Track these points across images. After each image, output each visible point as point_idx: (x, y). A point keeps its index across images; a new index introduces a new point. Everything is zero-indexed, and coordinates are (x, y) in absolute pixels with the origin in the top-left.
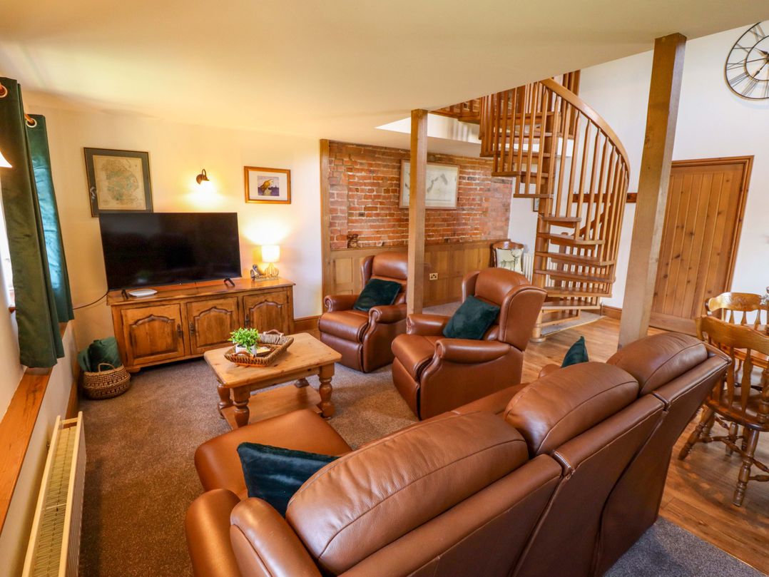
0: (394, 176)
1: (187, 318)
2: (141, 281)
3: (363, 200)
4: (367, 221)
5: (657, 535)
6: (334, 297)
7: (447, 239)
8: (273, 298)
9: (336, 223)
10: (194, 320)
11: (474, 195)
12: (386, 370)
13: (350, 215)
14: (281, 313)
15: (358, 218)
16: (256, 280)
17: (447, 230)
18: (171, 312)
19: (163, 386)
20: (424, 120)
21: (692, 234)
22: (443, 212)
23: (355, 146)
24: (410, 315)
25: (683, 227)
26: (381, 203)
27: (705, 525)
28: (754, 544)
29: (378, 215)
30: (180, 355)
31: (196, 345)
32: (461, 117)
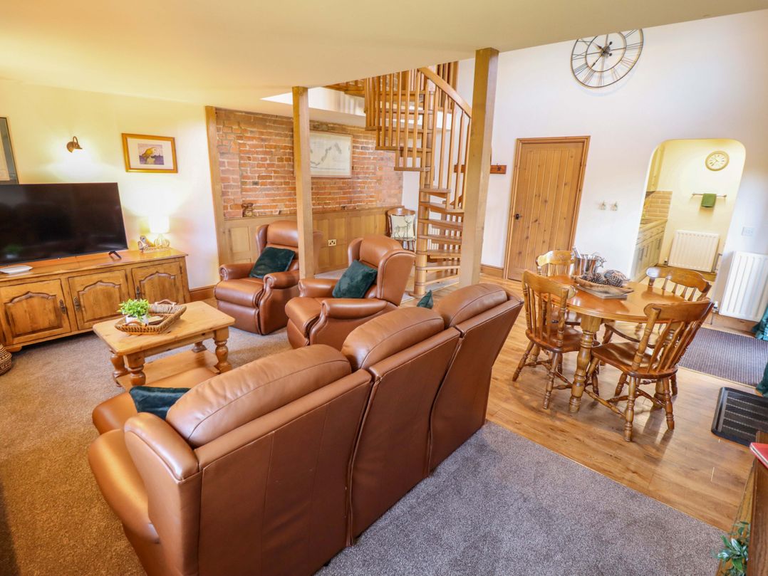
0: (287, 145)
1: (70, 293)
2: (9, 257)
3: (256, 169)
4: (261, 190)
5: (485, 434)
6: (229, 266)
7: (344, 207)
8: (165, 269)
9: (228, 192)
10: (79, 295)
11: (368, 164)
12: (283, 331)
13: (244, 183)
14: (175, 285)
15: (252, 187)
16: (145, 252)
17: (343, 198)
18: (52, 288)
19: (49, 363)
20: (304, 97)
21: (546, 201)
22: (338, 180)
23: (244, 114)
24: (303, 280)
25: (539, 196)
26: (275, 172)
27: (519, 424)
28: (549, 432)
29: (273, 183)
30: (65, 331)
31: (83, 319)
32: (347, 90)
